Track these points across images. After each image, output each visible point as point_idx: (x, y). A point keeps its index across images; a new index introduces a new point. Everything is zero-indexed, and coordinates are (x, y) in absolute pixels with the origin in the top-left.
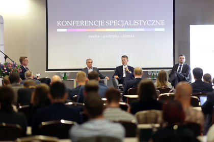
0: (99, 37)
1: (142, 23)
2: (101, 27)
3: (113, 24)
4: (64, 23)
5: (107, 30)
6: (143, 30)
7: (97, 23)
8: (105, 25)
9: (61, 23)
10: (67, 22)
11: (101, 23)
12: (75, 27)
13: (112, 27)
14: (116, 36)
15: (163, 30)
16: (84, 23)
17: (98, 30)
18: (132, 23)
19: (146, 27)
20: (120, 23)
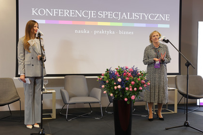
0: (88, 32)
1: (143, 16)
2: (92, 20)
3: (107, 16)
4: (42, 12)
5: (100, 24)
6: (144, 25)
7: (86, 14)
8: (97, 17)
9: (37, 12)
10: (46, 11)
11: (92, 14)
12: (57, 18)
13: (106, 19)
14: (110, 32)
15: (167, 26)
16: (69, 14)
17: (87, 23)
18: (131, 16)
19: (148, 22)
20: (117, 15)
